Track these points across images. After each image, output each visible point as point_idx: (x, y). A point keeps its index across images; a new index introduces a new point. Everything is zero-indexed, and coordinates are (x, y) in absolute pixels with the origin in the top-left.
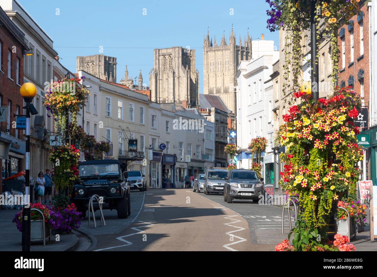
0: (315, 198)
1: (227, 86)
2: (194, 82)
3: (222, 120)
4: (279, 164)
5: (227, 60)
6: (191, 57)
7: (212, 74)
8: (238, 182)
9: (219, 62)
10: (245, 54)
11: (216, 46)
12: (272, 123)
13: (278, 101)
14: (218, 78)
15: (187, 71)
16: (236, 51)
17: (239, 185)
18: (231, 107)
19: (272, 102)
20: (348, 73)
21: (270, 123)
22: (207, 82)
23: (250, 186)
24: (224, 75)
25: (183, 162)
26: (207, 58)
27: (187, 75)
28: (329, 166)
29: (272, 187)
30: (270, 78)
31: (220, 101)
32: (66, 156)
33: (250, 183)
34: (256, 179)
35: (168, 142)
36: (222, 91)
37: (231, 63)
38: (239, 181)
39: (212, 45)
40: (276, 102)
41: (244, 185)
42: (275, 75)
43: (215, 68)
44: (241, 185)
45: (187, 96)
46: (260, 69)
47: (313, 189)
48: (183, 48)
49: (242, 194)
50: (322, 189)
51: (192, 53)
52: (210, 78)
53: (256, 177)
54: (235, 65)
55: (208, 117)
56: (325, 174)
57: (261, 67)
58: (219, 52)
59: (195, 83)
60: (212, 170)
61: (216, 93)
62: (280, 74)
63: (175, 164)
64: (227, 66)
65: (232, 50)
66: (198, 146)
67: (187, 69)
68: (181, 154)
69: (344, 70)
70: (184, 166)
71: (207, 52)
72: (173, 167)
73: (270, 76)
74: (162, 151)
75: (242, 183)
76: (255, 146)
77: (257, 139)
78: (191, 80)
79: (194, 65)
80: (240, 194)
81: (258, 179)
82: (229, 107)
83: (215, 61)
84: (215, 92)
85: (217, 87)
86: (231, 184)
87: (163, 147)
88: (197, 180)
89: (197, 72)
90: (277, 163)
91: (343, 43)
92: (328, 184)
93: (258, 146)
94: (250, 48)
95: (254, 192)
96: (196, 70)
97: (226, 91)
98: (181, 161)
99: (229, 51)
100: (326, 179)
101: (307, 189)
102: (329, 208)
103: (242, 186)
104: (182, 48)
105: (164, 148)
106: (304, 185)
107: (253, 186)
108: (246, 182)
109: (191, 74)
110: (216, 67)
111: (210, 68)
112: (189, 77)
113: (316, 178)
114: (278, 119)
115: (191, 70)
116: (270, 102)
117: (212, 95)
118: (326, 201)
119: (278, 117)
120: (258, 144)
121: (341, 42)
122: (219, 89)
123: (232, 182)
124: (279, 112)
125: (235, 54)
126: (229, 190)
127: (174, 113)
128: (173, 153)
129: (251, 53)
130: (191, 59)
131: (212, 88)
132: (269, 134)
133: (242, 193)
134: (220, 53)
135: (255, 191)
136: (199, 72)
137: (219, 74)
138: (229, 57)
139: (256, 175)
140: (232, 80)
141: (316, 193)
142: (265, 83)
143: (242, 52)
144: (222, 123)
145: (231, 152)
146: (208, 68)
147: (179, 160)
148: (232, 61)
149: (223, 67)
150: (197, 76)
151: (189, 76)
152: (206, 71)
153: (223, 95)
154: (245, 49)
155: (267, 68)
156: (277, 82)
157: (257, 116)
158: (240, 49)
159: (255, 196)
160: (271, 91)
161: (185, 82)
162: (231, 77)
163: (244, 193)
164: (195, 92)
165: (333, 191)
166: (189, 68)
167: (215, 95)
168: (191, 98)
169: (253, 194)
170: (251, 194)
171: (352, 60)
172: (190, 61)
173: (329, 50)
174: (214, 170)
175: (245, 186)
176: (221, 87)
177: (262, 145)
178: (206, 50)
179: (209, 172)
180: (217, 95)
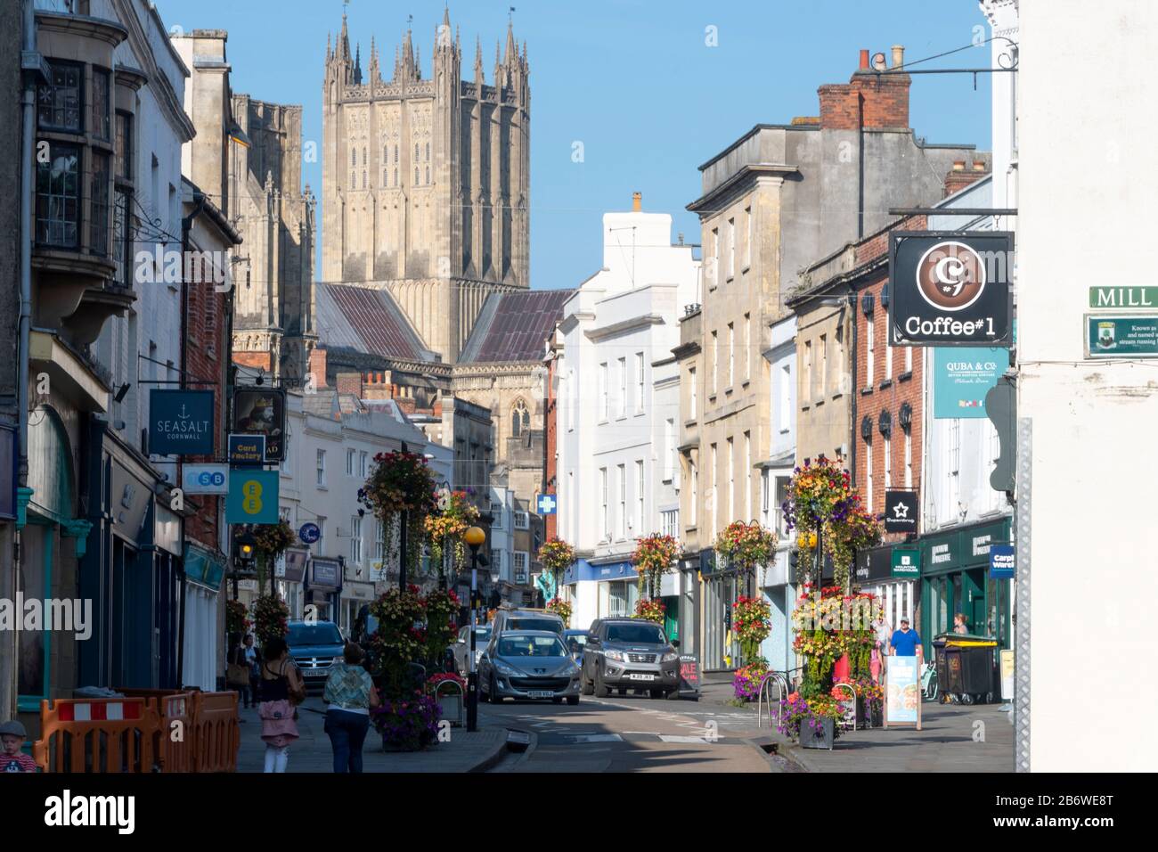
0: (819, 661)
1: (420, 252)
2: (297, 240)
3: (475, 438)
4: (696, 601)
5: (422, 141)
6: (285, 135)
7: (357, 199)
8: (623, 650)
9: (391, 150)
10: (495, 115)
11: (377, 81)
12: (677, 484)
13: (695, 424)
14: (382, 214)
15: (271, 197)
16: (459, 105)
17: (626, 657)
18: (434, 337)
19: (677, 422)
20: (880, 402)
21: (668, 482)
22: (340, 229)
23: (651, 659)
24: (411, 204)
25: (363, 583)
26: (340, 132)
27: (270, 212)
28: (829, 638)
29: (692, 662)
30: (673, 355)
31: (393, 312)
32: (444, 607)
33: (650, 651)
34: (661, 642)
35: (321, 519)
36: (401, 272)
37: (441, 155)
38: (625, 647)
39: (357, 77)
40: (687, 426)
41: (637, 656)
42: (687, 351)
43: (371, 172)
44: (631, 657)
45: (266, 298)
46: (642, 324)
47: (817, 654)
48: (251, 98)
49: (631, 677)
50: (823, 655)
51: (287, 122)
52: (351, 216)
53: (663, 638)
54: (457, 163)
55: (428, 426)
56: (826, 644)
57: (644, 317)
58: (390, 109)
59: (298, 242)
60: (518, 615)
61: (376, 278)
62: (703, 350)
63: (339, 589)
64: (422, 167)
65: (444, 99)
67: (269, 186)
68: (356, 556)
69: (871, 393)
70: (364, 595)
71: (339, 105)
72: (335, 597)
73: (673, 351)
74: (307, 547)
75: (632, 650)
76: (648, 557)
77: (651, 540)
78: (283, 230)
79: (298, 170)
80: (627, 676)
81: (667, 642)
82: (426, 337)
83: (374, 144)
84: (369, 274)
85: (379, 254)
86: (606, 653)
87: (312, 533)
88: (463, 641)
89: (309, 200)
90: (689, 598)
91: (870, 326)
92: (828, 651)
93: (655, 557)
94: (518, 94)
95: (661, 673)
96: (303, 189)
97: (417, 272)
98: (357, 578)
99: (430, 106)
100: (826, 647)
101: (813, 654)
102: (828, 668)
103: (633, 659)
104: (249, 101)
105: (313, 538)
106: (811, 652)
107: (658, 659)
108: (642, 650)
109: (283, 206)
110: (374, 171)
111: (350, 172)
112: (276, 220)
113: (820, 647)
114: (694, 474)
115: (286, 188)
116: (671, 421)
117: (357, 285)
118: (826, 663)
119: (693, 467)
120: (655, 554)
121: (866, 324)
122: (388, 262)
123: (609, 648)
124: (698, 456)
125: (458, 118)
126: (601, 668)
127: (340, 422)
128: (334, 555)
129: (525, 115)
130: (286, 143)
131: (358, 255)
132: (663, 512)
133: (632, 675)
134: (392, 111)
135: (663, 670)
136: (316, 200)
137: (388, 198)
138: (430, 129)
139: (661, 633)
140: (441, 225)
141: (820, 657)
142: (655, 365)
143: (487, 109)
144: (475, 446)
145: (559, 564)
146: (341, 174)
147: (350, 575)
148: (442, 145)
149: (406, 168)
150: (309, 215)
151: (275, 215)
152: (333, 184)
153: (404, 288)
154: (498, 97)
155: (661, 322)
156: (692, 370)
157: (629, 458)
158: (478, 94)
159: (661, 681)
160: (671, 393)
161: (259, 240)
162: (438, 214)
163: (636, 675)
164: (299, 278)
165: (832, 656)
166: (278, 184)
167: (370, 285)
168: (281, 304)
169: (657, 677)
170: (652, 678)
171: (889, 376)
172: (280, 152)
173: (836, 331)
174: (521, 615)
175: (640, 658)
176: (395, 254)
177: (664, 555)
178: (334, 98)
179: (508, 620)
180: (380, 286)
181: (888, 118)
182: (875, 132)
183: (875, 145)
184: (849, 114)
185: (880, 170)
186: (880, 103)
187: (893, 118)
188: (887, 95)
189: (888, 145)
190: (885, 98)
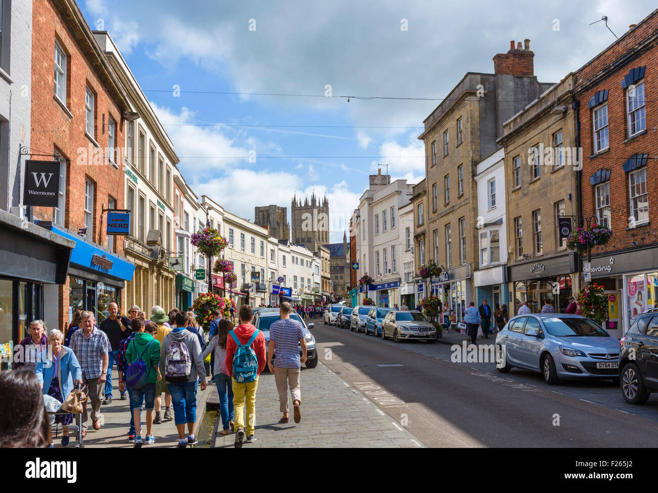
1: (310, 237)
13: (422, 225)
19: (411, 228)
20: (623, 153)
21: (407, 251)
22: (295, 233)
26: (295, 215)
30: (410, 202)
35: (285, 276)
40: (418, 227)
42: (418, 197)
43: (300, 223)
57: (395, 192)
58: (303, 211)
62: (427, 194)
66: (309, 280)
69: (606, 153)
73: (409, 200)
74: (280, 284)
85: (302, 238)
87: (281, 280)
109: (284, 227)
111: (296, 223)
115: (284, 223)
116: (408, 228)
124: (425, 237)
128: (289, 286)
142: (400, 209)
152: (294, 225)
156: (420, 206)
181: (525, 71)
182: (520, 77)
183: (520, 83)
184: (509, 68)
185: (522, 95)
186: (521, 64)
187: (527, 71)
188: (524, 61)
189: (525, 83)
190: (523, 62)
